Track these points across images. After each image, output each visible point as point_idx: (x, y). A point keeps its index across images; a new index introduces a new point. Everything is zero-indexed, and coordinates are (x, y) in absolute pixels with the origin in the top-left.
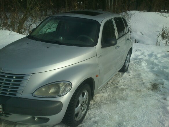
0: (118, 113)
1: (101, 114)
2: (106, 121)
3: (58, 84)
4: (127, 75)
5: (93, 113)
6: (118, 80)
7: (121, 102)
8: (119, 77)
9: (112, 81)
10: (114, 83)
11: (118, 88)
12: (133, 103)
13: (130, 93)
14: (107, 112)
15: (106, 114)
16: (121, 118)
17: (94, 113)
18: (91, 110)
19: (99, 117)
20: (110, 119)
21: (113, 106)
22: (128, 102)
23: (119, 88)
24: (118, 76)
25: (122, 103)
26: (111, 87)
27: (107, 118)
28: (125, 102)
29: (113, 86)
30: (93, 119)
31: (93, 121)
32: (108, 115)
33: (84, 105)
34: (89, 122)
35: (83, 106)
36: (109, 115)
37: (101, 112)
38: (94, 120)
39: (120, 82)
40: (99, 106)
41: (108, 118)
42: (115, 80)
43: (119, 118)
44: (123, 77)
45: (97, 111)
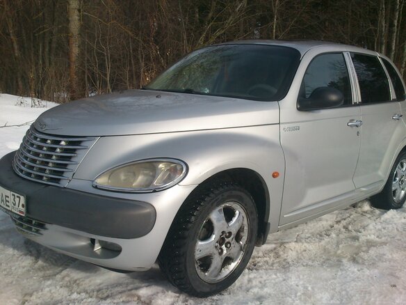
0: (334, 289)
1: (283, 283)
2: (290, 299)
3: (154, 164)
4: (398, 216)
5: (261, 277)
6: (365, 223)
7: (353, 269)
8: (369, 218)
9: (345, 224)
10: (350, 227)
11: (358, 240)
12: (392, 275)
13: (391, 254)
14: (301, 283)
15: (297, 286)
16: (338, 302)
17: (265, 277)
18: (260, 271)
19: (273, 290)
20: (303, 297)
21: (326, 273)
22: (376, 271)
23: (360, 240)
24: (369, 216)
25: (356, 270)
26: (338, 235)
27: (296, 294)
28: (365, 269)
29: (347, 235)
30: (255, 290)
31: (254, 294)
32: (301, 288)
33: (229, 243)
34: (241, 296)
35: (226, 246)
36: (306, 288)
37: (284, 280)
38: (258, 293)
39: (371, 227)
40: (285, 267)
41: (299, 294)
42: (355, 221)
43: (332, 299)
44: (382, 219)
45: (274, 276)
